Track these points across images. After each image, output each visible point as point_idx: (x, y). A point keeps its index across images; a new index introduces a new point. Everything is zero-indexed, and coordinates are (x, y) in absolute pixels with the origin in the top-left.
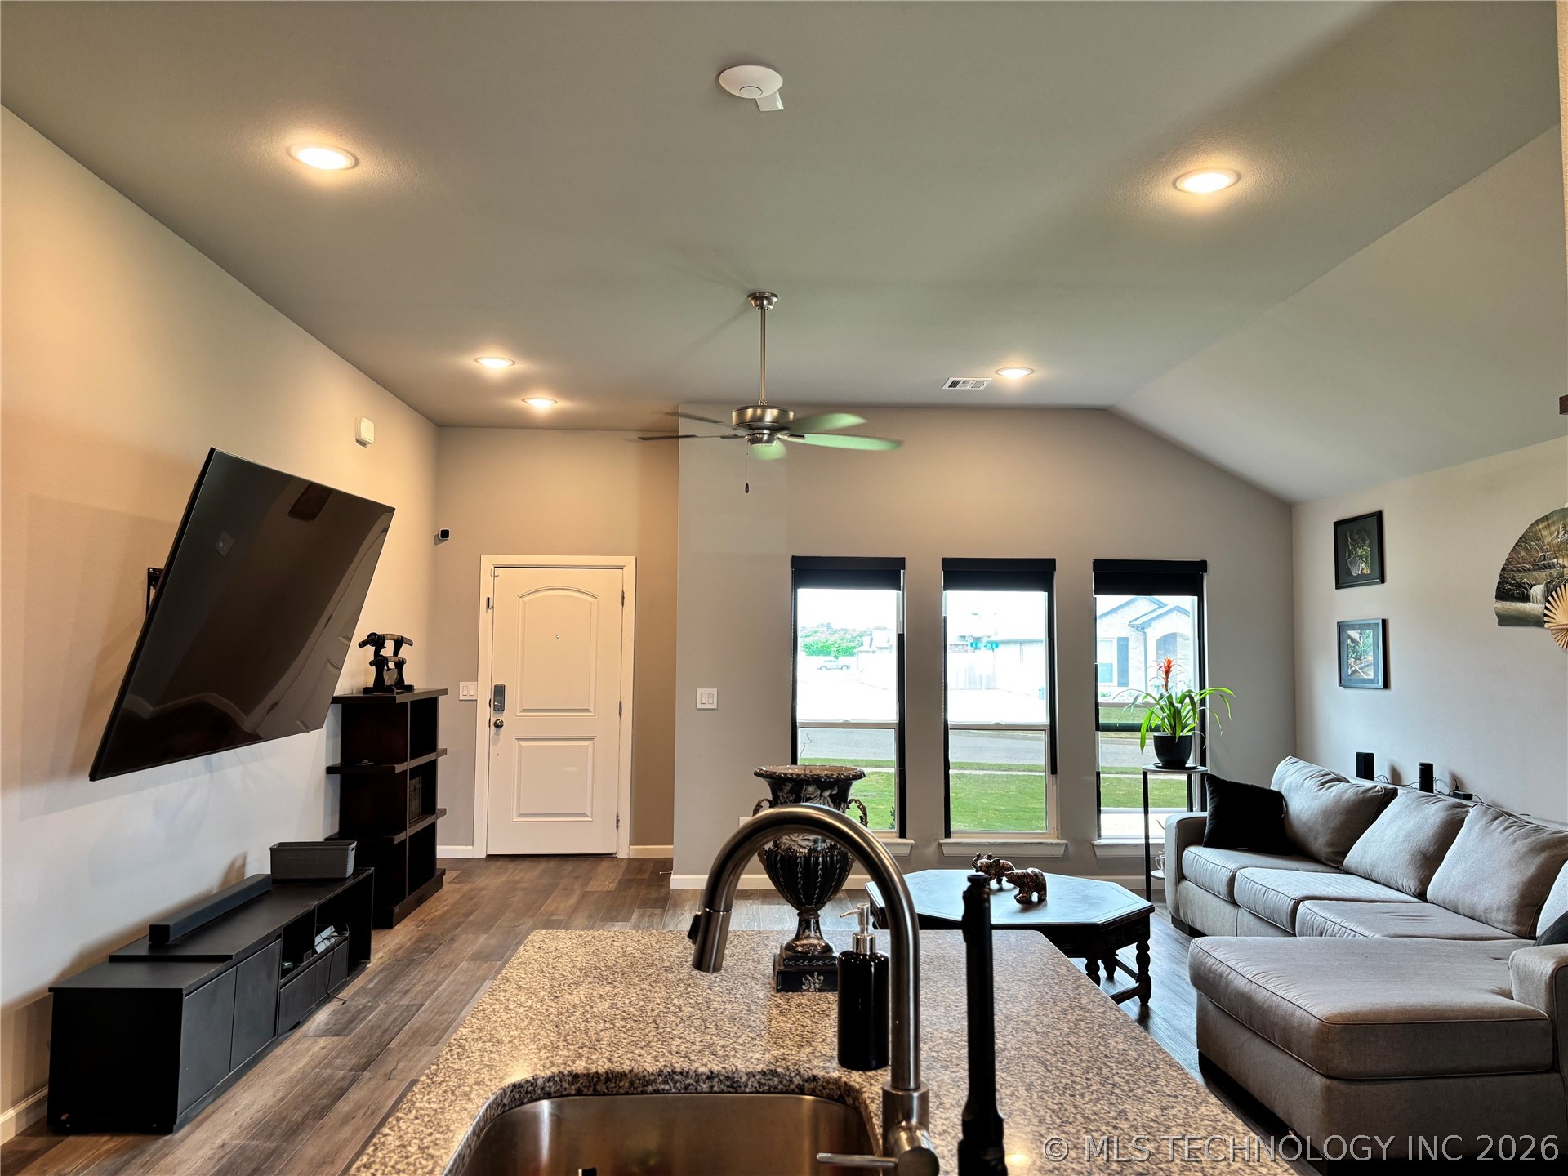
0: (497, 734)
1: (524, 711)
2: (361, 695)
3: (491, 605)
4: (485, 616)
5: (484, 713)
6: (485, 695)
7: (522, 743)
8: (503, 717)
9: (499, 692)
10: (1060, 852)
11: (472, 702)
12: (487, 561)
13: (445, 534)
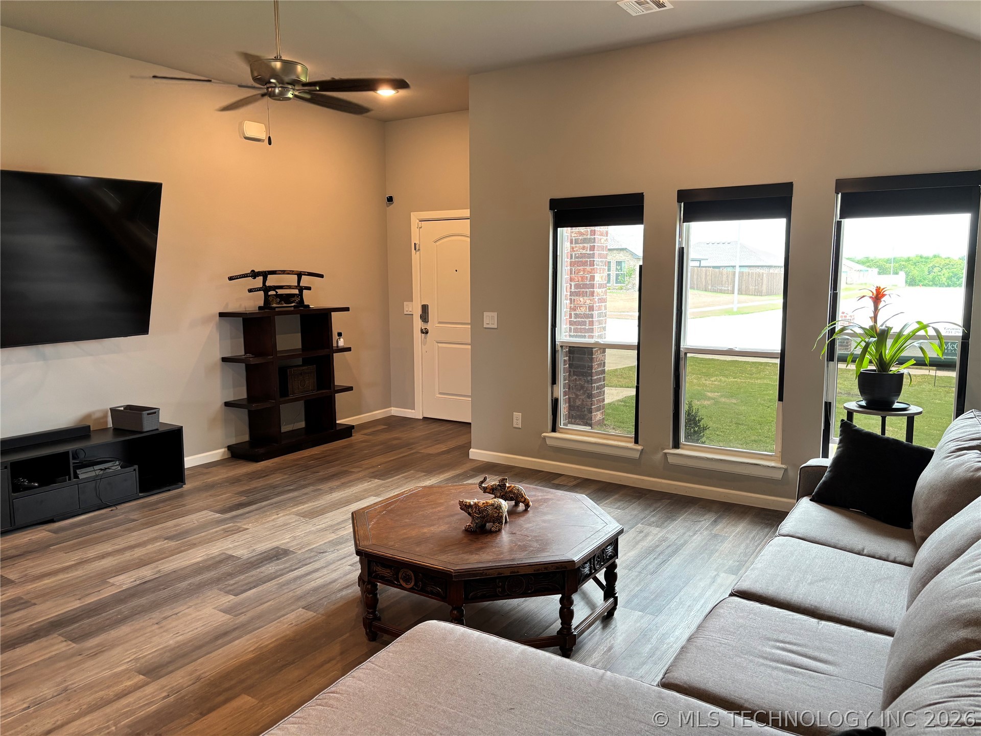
0: (425, 338)
1: (440, 323)
2: (258, 311)
3: (417, 248)
4: (415, 256)
5: (418, 324)
6: (418, 312)
7: (440, 345)
8: (429, 326)
9: (425, 308)
10: (779, 475)
11: (409, 316)
12: (415, 217)
13: (390, 199)
